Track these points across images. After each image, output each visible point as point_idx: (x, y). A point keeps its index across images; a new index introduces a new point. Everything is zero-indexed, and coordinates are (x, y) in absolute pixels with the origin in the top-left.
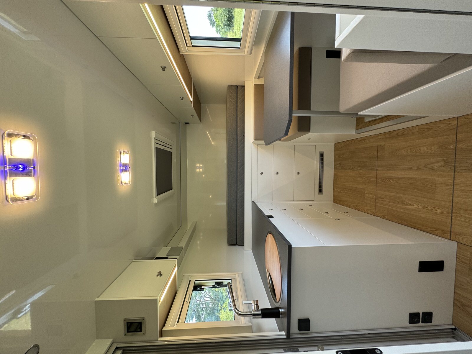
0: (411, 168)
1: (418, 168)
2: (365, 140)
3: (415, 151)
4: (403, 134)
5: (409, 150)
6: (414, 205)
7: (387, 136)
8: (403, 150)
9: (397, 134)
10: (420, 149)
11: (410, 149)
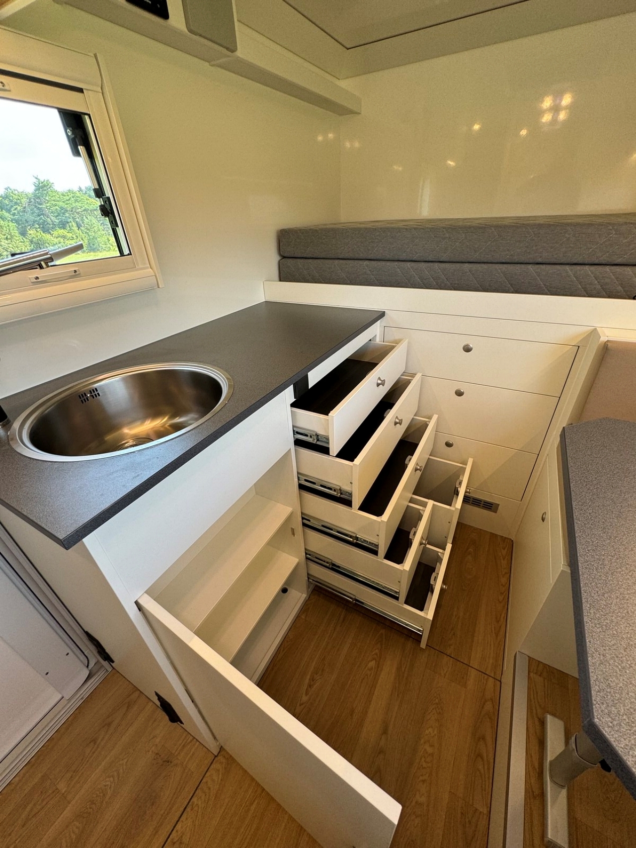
0: (385, 732)
1: (381, 752)
2: (497, 636)
3: (424, 765)
4: (480, 755)
5: (430, 750)
6: (306, 694)
7: (488, 706)
8: (435, 732)
9: (483, 738)
10: (424, 781)
11: (432, 755)
